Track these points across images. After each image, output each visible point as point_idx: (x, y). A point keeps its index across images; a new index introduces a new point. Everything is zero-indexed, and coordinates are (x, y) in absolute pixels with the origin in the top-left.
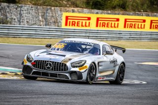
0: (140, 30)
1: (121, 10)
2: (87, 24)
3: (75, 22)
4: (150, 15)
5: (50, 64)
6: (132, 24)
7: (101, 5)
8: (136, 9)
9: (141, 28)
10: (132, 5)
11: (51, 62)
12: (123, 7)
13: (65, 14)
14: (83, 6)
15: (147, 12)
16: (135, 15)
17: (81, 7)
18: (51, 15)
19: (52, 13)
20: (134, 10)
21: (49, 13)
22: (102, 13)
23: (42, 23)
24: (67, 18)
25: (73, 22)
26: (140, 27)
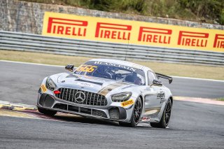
0: (163, 45)
1: (136, 13)
2: (82, 32)
3: (63, 28)
4: (179, 23)
5: (82, 95)
6: (151, 36)
7: (105, 4)
8: (158, 13)
9: (165, 43)
10: (152, 7)
11: (83, 91)
12: (139, 8)
13: (48, 15)
14: (76, 4)
15: (174, 18)
16: (156, 22)
17: (73, 5)
18: (25, 14)
19: (28, 12)
20: (155, 15)
21: (23, 11)
22: (105, 16)
23: (10, 26)
24: (51, 20)
25: (59, 27)
26: (162, 40)
